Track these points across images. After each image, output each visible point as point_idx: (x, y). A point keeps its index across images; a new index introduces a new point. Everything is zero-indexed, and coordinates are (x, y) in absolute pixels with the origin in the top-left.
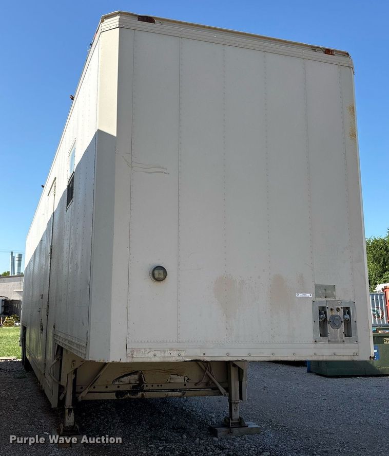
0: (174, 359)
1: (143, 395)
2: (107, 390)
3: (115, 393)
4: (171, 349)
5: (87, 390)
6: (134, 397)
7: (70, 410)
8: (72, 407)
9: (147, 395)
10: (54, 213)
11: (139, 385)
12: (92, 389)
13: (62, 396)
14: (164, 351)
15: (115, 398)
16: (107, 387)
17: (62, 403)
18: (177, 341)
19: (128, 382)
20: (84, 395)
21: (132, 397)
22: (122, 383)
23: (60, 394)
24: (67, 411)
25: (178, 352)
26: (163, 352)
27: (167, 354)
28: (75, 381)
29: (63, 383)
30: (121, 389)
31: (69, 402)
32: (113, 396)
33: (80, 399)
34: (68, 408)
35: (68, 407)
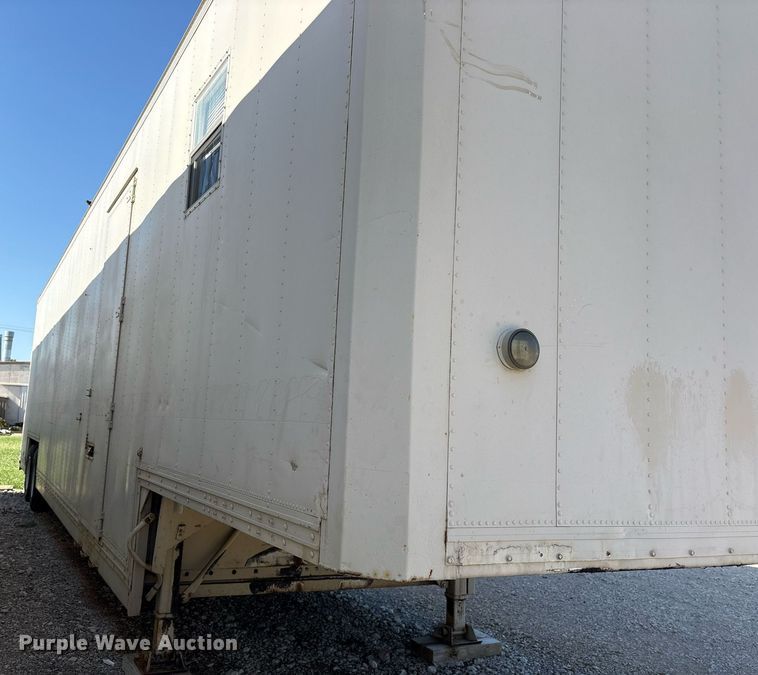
0: (548, 567)
1: (299, 586)
2: (235, 577)
3: (248, 584)
4: (543, 543)
5: (201, 580)
6: (283, 590)
7: (167, 622)
8: (170, 616)
9: (309, 586)
10: (129, 237)
11: (294, 567)
12: (208, 578)
13: (153, 592)
14: (529, 548)
15: (249, 592)
16: (234, 572)
17: (149, 606)
18: (554, 522)
19: (275, 563)
20: (195, 590)
21: (280, 590)
22: (262, 565)
23: (147, 588)
24: (161, 622)
25: (556, 551)
26: (526, 551)
27: (535, 557)
28: (178, 563)
29: (156, 568)
30: (260, 575)
31: (165, 606)
32: (245, 590)
33: (186, 598)
34: (163, 619)
35: (163, 616)
